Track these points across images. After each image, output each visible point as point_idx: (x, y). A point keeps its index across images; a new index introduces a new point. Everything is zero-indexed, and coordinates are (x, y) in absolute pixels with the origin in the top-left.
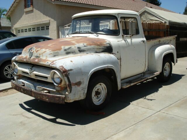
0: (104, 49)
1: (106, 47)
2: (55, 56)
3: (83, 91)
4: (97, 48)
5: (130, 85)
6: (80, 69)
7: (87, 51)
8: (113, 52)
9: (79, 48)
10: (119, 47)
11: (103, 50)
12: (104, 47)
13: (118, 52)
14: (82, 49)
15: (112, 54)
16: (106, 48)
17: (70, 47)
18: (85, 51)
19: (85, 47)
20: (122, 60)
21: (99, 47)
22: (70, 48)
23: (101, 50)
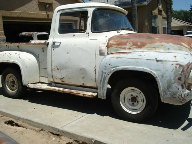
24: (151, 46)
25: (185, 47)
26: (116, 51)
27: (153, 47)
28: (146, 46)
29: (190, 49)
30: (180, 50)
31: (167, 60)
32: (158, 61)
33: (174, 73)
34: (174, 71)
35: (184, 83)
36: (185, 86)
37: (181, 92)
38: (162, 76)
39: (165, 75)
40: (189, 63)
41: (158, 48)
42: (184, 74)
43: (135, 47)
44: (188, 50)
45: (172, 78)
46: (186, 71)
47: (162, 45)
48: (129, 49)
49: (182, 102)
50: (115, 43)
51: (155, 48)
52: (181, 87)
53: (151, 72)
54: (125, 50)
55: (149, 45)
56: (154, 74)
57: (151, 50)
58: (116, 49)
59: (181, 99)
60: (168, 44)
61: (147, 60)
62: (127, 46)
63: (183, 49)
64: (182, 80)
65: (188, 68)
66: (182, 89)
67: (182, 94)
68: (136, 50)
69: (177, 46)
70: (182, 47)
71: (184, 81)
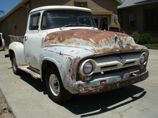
24: (68, 41)
25: (92, 42)
26: (48, 45)
27: (69, 42)
28: (65, 41)
29: (96, 44)
30: (86, 45)
31: (65, 54)
32: (60, 54)
33: (67, 66)
34: (67, 63)
35: (73, 75)
36: (74, 78)
37: (72, 82)
38: (61, 67)
39: (62, 67)
40: (77, 57)
41: (72, 43)
42: (72, 67)
43: (58, 42)
44: (94, 45)
45: (66, 70)
46: (73, 65)
47: (75, 41)
48: (55, 43)
49: (73, 91)
50: (49, 38)
51: (70, 43)
52: (71, 78)
53: (56, 63)
54: (53, 44)
55: (67, 40)
56: (57, 65)
57: (67, 44)
58: (48, 43)
59: (73, 88)
60: (79, 39)
61: (56, 53)
62: (54, 41)
63: (89, 44)
64: (71, 72)
65: (75, 62)
66: (72, 80)
67: (72, 84)
68: (59, 44)
69: (85, 42)
70: (89, 42)
71: (73, 74)
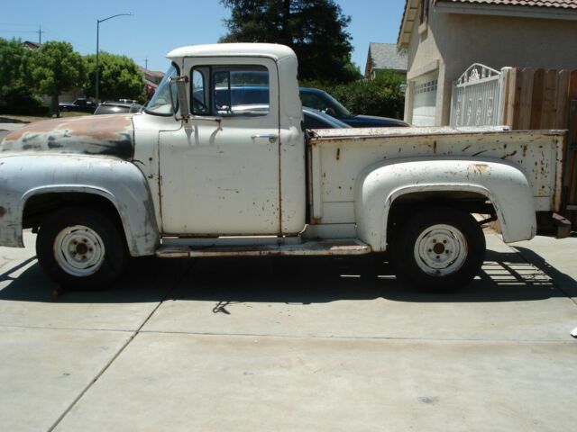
0: (107, 146)
1: (116, 142)
2: (4, 150)
3: (13, 231)
4: (92, 144)
5: (186, 254)
6: (6, 182)
7: (66, 146)
8: (135, 158)
9: (51, 138)
10: (158, 146)
11: (105, 148)
12: (111, 142)
13: (151, 159)
14: (56, 141)
15: (132, 162)
16: (113, 145)
17: (36, 136)
18: (62, 146)
19: (65, 138)
20: (164, 181)
21: (96, 141)
22: (34, 137)
23: (100, 149)
